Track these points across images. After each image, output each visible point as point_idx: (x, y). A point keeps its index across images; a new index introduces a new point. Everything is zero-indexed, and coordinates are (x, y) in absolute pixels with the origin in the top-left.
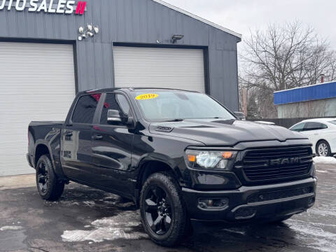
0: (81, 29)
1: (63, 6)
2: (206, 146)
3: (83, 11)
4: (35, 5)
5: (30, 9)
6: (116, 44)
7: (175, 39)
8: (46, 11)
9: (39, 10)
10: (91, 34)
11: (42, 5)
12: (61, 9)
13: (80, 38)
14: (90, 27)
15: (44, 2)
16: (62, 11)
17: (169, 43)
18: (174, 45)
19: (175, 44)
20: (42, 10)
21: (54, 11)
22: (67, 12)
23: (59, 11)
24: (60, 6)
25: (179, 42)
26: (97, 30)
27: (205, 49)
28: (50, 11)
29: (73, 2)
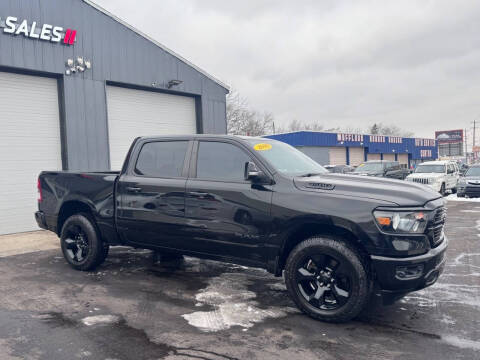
0: (70, 62)
1: (48, 32)
2: (400, 207)
3: (72, 41)
4: (13, 25)
5: (6, 30)
6: (110, 83)
7: (172, 84)
8: (27, 34)
9: (18, 32)
10: (82, 69)
11: (22, 26)
12: (46, 34)
13: (68, 72)
14: (80, 60)
15: (25, 23)
16: (47, 38)
17: (165, 88)
18: (169, 90)
19: (171, 89)
20: (22, 34)
21: (37, 36)
22: (54, 39)
23: (43, 37)
24: (44, 31)
25: (174, 88)
26: (88, 64)
27: (197, 98)
28: (32, 35)
29: (61, 29)
